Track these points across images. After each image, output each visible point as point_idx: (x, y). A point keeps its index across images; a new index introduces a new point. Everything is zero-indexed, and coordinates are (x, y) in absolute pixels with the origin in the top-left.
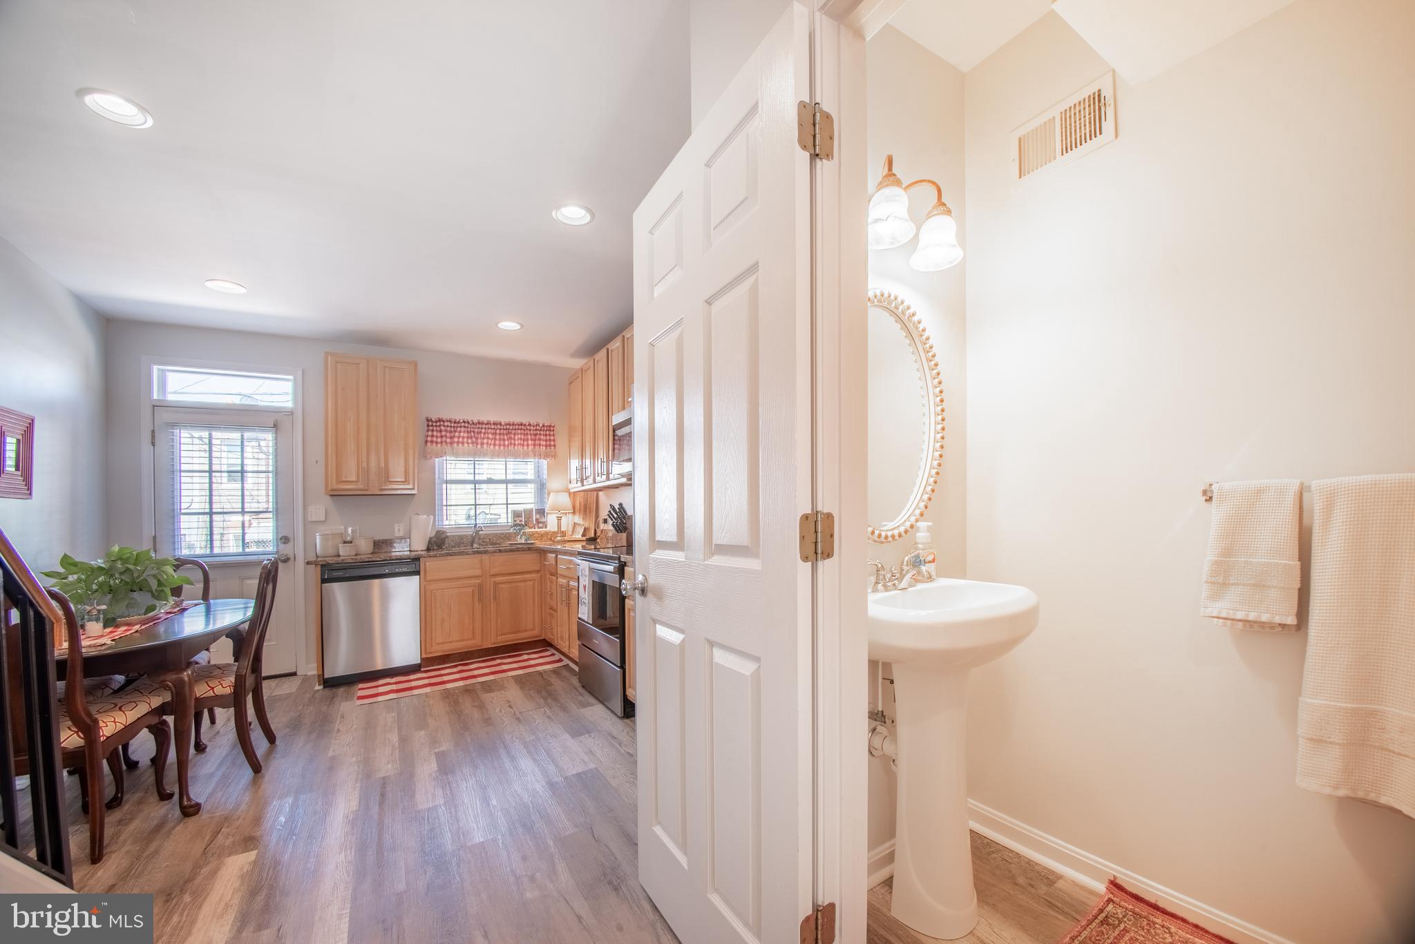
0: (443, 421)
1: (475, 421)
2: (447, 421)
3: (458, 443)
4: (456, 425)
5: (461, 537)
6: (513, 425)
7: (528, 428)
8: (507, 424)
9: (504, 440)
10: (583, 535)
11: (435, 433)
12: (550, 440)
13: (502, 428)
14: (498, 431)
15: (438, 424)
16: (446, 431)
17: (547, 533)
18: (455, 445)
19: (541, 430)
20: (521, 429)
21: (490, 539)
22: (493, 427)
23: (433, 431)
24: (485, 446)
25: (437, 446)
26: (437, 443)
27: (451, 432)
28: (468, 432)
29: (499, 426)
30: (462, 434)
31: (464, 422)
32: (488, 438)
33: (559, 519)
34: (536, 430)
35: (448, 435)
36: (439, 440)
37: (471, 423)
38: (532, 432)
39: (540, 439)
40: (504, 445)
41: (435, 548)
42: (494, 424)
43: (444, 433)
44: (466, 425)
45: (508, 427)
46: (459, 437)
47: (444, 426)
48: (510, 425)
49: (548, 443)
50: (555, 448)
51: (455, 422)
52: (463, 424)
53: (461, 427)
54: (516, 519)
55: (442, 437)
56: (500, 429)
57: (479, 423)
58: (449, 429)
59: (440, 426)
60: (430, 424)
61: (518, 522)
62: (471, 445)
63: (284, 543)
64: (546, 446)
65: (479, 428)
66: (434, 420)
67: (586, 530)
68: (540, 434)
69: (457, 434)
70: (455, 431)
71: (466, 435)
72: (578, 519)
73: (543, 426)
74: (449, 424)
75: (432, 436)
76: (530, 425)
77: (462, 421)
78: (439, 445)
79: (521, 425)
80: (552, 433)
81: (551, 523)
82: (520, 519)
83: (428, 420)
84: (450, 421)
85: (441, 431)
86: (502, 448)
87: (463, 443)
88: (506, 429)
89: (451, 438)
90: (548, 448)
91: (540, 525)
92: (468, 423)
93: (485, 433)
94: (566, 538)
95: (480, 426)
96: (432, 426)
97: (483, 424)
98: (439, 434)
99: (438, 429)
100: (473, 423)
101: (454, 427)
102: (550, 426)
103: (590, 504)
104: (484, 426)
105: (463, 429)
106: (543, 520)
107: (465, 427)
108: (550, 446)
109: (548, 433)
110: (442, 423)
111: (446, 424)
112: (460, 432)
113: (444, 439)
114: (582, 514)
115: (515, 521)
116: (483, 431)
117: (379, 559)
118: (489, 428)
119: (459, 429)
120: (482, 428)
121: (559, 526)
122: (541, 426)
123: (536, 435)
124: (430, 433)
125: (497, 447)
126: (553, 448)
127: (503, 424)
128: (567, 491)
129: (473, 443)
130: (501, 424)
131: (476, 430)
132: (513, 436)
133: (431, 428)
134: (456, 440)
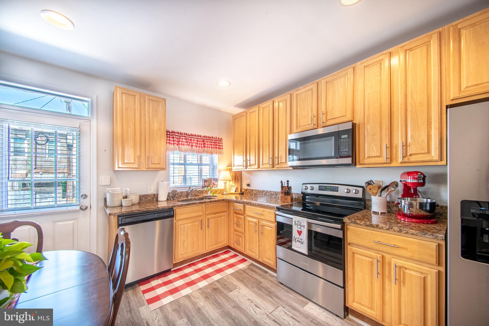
0: (175, 133)
1: (190, 134)
2: (177, 133)
3: (182, 144)
4: (181, 135)
5: (182, 193)
6: (206, 137)
7: (212, 139)
8: (203, 137)
9: (201, 144)
10: (235, 191)
11: (171, 139)
12: (221, 146)
13: (201, 138)
14: (199, 140)
15: (172, 134)
16: (176, 138)
17: (218, 190)
18: (180, 145)
19: (217, 141)
20: (209, 139)
21: (194, 193)
22: (197, 137)
23: (169, 137)
24: (194, 147)
25: (171, 145)
26: (171, 144)
27: (178, 138)
28: (186, 139)
29: (200, 137)
30: (183, 140)
31: (184, 134)
32: (195, 143)
33: (225, 183)
34: (215, 140)
35: (177, 140)
36: (172, 142)
37: (188, 134)
38: (213, 141)
39: (217, 145)
40: (201, 147)
41: (172, 199)
42: (198, 136)
43: (175, 139)
44: (185, 135)
45: (204, 138)
46: (182, 142)
47: (175, 135)
48: (204, 137)
49: (220, 147)
50: (223, 150)
51: (180, 134)
52: (184, 135)
53: (183, 136)
54: (205, 183)
55: (174, 141)
56: (200, 139)
57: (191, 135)
58: (177, 137)
59: (173, 135)
60: (168, 133)
61: (206, 185)
62: (187, 146)
63: (84, 198)
64: (219, 148)
65: (191, 137)
66: (170, 132)
67: (237, 189)
68: (217, 143)
69: (181, 140)
70: (180, 138)
71: (185, 141)
72: (232, 183)
73: (219, 139)
74: (177, 134)
75: (169, 140)
76: (213, 138)
77: (183, 133)
78: (172, 145)
79: (209, 137)
80: (221, 142)
81: (220, 185)
82: (207, 183)
83: (167, 132)
84: (178, 133)
85: (173, 138)
86: (200, 148)
87: (184, 145)
88: (203, 139)
89: (178, 141)
90: (220, 149)
91: (215, 186)
92: (186, 134)
93: (193, 140)
94: (228, 193)
95: (192, 137)
96: (169, 135)
97: (193, 135)
98: (172, 139)
99: (172, 136)
100: (189, 135)
101: (179, 136)
102: (221, 139)
103: (238, 176)
104: (193, 137)
105: (184, 138)
106: (216, 183)
107: (184, 136)
108: (221, 148)
109: (220, 142)
110: (174, 134)
111: (176, 134)
112: (182, 139)
113: (175, 142)
114: (234, 181)
115: (205, 184)
116: (193, 139)
117: (153, 209)
118: (195, 138)
119: (182, 137)
120: (192, 138)
121: (225, 186)
122: (217, 138)
123: (215, 143)
124: (168, 139)
125: (198, 148)
126: (222, 149)
127: (202, 136)
128: (230, 170)
129: (188, 145)
130: (201, 136)
131: (189, 138)
132: (205, 142)
133: (168, 136)
134: (180, 143)
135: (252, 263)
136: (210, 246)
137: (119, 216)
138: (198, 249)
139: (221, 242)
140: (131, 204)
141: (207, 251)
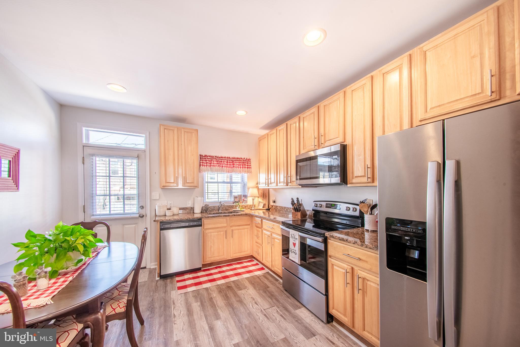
0: (207, 156)
1: (220, 156)
2: (209, 156)
3: (213, 166)
4: (212, 158)
5: (214, 207)
6: (235, 158)
7: (240, 160)
8: (232, 158)
9: (231, 165)
10: (263, 207)
11: (204, 161)
12: (249, 165)
13: (230, 159)
14: (229, 161)
15: (205, 157)
16: (208, 160)
17: (247, 206)
18: (212, 167)
19: (245, 161)
20: (238, 160)
21: (225, 208)
22: (227, 159)
23: (203, 160)
24: (224, 167)
25: (204, 167)
26: (204, 166)
27: (210, 161)
28: (217, 161)
29: (229, 159)
30: (215, 162)
31: (215, 157)
32: (225, 164)
33: (253, 200)
34: (244, 161)
35: (209, 162)
36: (205, 164)
37: (218, 157)
38: (242, 161)
39: (245, 165)
40: (231, 167)
41: (205, 212)
42: (227, 158)
43: (207, 162)
44: (216, 158)
45: (233, 159)
46: (213, 163)
47: (207, 158)
48: (233, 158)
49: (248, 166)
50: (251, 169)
51: (212, 157)
52: (215, 158)
53: (214, 159)
54: (235, 199)
55: (206, 163)
56: (230, 160)
57: (221, 157)
58: (209, 160)
59: (206, 158)
60: (202, 157)
61: (236, 200)
62: (218, 167)
63: (142, 209)
64: (247, 168)
65: (221, 159)
66: (203, 156)
67: (264, 205)
68: (245, 163)
69: (212, 162)
70: (212, 161)
71: (216, 162)
72: (260, 200)
73: (247, 159)
74: (209, 158)
75: (203, 163)
76: (241, 158)
77: (214, 156)
78: (205, 167)
79: (238, 158)
80: (250, 162)
81: (250, 201)
82: (237, 199)
83: (201, 156)
84: (210, 156)
85: (206, 161)
86: (230, 168)
87: (215, 166)
88: (232, 160)
89: (210, 163)
90: (248, 169)
91: (245, 202)
92: (217, 157)
93: (223, 162)
94: (256, 208)
95: (222, 159)
96: (203, 158)
97: (223, 158)
98: (205, 162)
99: (205, 159)
100: (219, 158)
101: (211, 159)
102: (249, 159)
103: (266, 193)
104: (223, 159)
105: (215, 160)
106: (246, 200)
107: (215, 159)
108: (249, 168)
109: (248, 162)
110: (207, 157)
111: (208, 157)
112: (214, 161)
113: (207, 164)
114: (262, 198)
115: (235, 200)
116: (223, 161)
117: (185, 219)
118: (225, 160)
119: (213, 160)
120: (222, 160)
121: (253, 202)
122: (246, 159)
123: (243, 163)
124: (202, 161)
125: (228, 168)
126: (250, 169)
127: (231, 158)
128: (258, 188)
129: (219, 166)
130: (230, 158)
131: (220, 160)
132: (234, 163)
133: (202, 159)
134: (212, 164)
135: (268, 272)
136: (235, 253)
137: (161, 223)
138: (223, 254)
139: (244, 252)
140: (172, 215)
141: (232, 257)
